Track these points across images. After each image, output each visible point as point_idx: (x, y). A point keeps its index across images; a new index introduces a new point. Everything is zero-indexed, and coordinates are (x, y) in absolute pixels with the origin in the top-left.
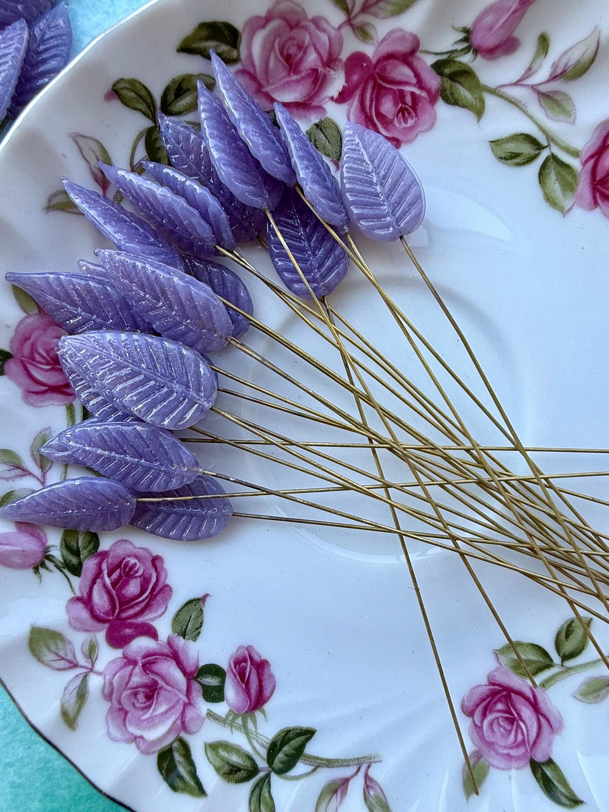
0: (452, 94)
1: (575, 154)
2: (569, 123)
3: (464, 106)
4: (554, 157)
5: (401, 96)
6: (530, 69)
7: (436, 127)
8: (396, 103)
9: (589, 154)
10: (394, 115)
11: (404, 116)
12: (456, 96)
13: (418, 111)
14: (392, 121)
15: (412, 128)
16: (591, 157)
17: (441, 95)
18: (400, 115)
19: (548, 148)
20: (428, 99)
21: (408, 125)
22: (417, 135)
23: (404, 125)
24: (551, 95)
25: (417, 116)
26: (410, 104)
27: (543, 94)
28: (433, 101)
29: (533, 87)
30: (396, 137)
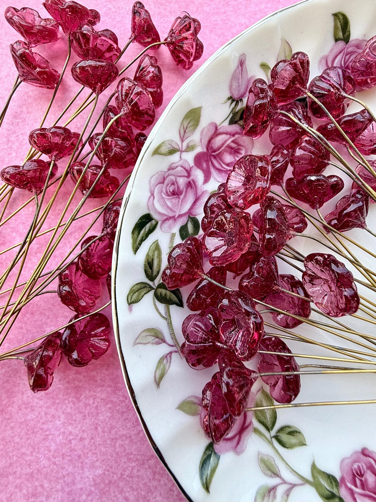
0: (331, 482)
1: (256, 431)
2: (261, 454)
3: (324, 473)
4: (268, 429)
5: (364, 486)
6: (288, 495)
7: (340, 461)
8: (366, 480)
9: (248, 429)
10: (366, 472)
11: (361, 472)
12: (329, 481)
13: (351, 473)
14: (368, 468)
15: (355, 461)
16: (247, 427)
17: (338, 482)
18: (362, 472)
19: (272, 436)
20: (346, 481)
21: (357, 464)
22: (351, 456)
23: (360, 464)
24: (272, 474)
25: (352, 470)
26: (357, 479)
27: (278, 476)
28: (343, 479)
29: (284, 482)
30: (364, 457)
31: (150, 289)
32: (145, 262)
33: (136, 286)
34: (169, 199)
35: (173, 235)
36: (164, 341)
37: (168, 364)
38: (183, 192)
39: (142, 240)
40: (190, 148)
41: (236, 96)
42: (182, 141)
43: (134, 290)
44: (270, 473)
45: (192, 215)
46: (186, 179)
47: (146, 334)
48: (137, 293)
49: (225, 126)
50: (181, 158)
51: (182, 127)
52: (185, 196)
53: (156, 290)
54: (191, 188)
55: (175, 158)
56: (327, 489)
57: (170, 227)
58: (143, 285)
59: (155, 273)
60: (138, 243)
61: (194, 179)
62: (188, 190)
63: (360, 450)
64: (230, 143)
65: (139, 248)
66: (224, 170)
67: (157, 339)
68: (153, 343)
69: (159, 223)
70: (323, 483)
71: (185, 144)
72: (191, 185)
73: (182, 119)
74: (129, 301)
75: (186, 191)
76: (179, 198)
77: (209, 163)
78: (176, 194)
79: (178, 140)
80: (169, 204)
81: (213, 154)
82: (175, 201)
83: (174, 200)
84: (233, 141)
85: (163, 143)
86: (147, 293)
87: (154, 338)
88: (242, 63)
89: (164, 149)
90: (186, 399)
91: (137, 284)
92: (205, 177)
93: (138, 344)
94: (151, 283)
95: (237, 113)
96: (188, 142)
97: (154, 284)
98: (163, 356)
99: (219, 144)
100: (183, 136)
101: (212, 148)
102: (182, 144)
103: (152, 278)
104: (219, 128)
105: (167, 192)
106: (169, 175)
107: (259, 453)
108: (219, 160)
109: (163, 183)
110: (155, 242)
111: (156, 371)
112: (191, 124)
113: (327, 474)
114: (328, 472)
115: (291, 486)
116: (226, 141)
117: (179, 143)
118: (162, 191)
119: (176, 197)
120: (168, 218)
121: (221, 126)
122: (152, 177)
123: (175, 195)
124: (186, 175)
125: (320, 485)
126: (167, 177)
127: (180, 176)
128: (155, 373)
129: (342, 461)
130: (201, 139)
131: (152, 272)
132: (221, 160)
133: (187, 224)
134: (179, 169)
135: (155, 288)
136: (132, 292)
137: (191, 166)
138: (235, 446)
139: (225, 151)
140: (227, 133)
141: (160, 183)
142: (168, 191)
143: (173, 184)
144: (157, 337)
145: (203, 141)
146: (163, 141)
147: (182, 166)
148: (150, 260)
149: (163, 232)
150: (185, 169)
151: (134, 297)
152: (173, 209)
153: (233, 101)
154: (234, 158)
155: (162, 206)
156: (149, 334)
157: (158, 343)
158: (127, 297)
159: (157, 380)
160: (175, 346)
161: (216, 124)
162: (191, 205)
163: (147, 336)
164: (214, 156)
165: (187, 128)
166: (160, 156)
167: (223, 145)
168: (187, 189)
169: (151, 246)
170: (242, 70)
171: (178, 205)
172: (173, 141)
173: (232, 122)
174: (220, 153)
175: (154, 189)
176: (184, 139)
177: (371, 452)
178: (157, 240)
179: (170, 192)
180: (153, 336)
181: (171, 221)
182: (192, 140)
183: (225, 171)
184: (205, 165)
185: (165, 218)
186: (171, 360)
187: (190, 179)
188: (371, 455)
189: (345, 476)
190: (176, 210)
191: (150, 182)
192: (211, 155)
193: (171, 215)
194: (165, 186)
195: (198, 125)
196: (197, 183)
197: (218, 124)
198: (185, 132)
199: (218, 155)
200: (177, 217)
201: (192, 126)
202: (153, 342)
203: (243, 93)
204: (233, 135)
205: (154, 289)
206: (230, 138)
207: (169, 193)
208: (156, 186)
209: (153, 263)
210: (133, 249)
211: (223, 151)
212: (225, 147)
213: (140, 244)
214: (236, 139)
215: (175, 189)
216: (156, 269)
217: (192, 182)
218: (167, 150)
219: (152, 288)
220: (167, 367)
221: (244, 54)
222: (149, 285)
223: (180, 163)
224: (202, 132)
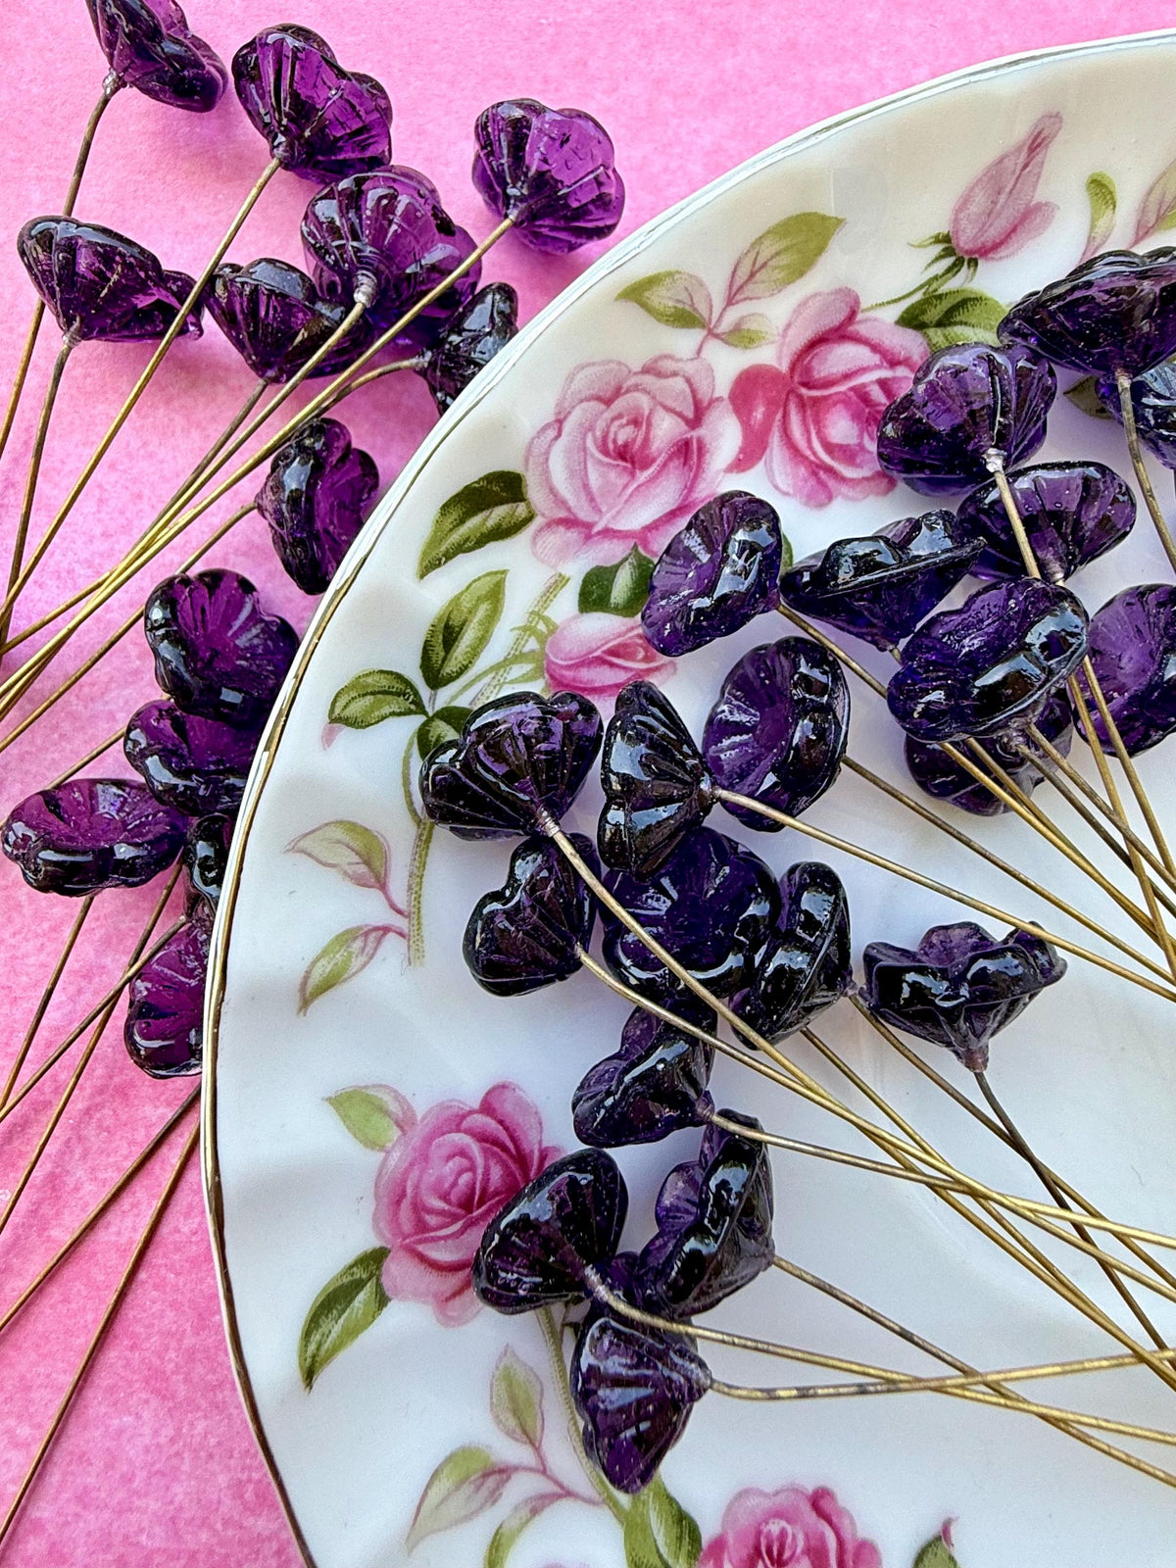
0: (680, 1538)
2: (514, 1354)
3: (671, 1500)
6: (535, 1512)
10: (798, 1561)
11: (781, 1552)
12: (675, 1531)
13: (751, 1542)
14: (808, 1551)
15: (778, 1514)
17: (700, 1548)
18: (787, 1555)
19: (568, 1320)
20: (726, 1556)
21: (783, 1523)
22: (777, 1493)
23: (789, 1529)
24: (519, 1431)
25: (759, 1533)
26: (760, 1563)
27: (532, 1444)
28: (719, 1545)
29: (543, 1470)
30: (814, 1514)
31: (413, 707)
32: (440, 619)
33: (377, 677)
34: (600, 462)
35: (561, 581)
36: (383, 886)
37: (362, 959)
38: (653, 460)
39: (462, 548)
40: (740, 337)
41: (965, 241)
42: (730, 301)
43: (368, 686)
44: (512, 1422)
45: (645, 547)
46: (683, 427)
47: (339, 833)
48: (369, 699)
49: (882, 321)
50: (699, 351)
51: (752, 256)
52: (652, 480)
53: (430, 720)
54: (685, 464)
55: (682, 342)
56: (658, 1551)
57: (563, 553)
58: (398, 686)
59: (451, 667)
60: (443, 549)
61: (707, 440)
62: (671, 465)
63: (810, 1488)
64: (872, 382)
65: (439, 565)
66: (812, 458)
67: (363, 869)
68: (345, 873)
69: (538, 521)
70: (655, 1531)
71: (733, 315)
72: (689, 453)
73: (764, 229)
74: (337, 711)
75: (665, 465)
76: (633, 475)
77: (775, 413)
78: (631, 457)
79: (717, 290)
80: (594, 478)
81: (804, 391)
82: (616, 477)
83: (612, 475)
84: (883, 384)
85: (670, 274)
86: (400, 714)
87: (356, 859)
88: (1036, 144)
89: (662, 298)
90: (366, 1087)
91: (382, 672)
92: (742, 450)
93: (303, 851)
94: (424, 691)
95: (940, 297)
96: (745, 314)
97: (433, 699)
98: (359, 928)
99: (834, 370)
100: (741, 288)
101: (808, 370)
102: (724, 309)
103: (435, 678)
104: (859, 317)
105: (605, 438)
106: (636, 388)
107: (507, 1350)
108: (810, 420)
109: (608, 402)
110: (496, 573)
111: (318, 959)
112: (784, 260)
113: (679, 1509)
114: (684, 1506)
115: (557, 1489)
116: (863, 370)
117: (718, 304)
118: (591, 428)
119: (625, 468)
120: (570, 522)
121: (867, 315)
122: (582, 367)
123: (624, 459)
124: (690, 414)
125: (645, 1528)
126: (628, 391)
127: (669, 410)
128: (314, 963)
129: (743, 1494)
130: (789, 326)
131: (444, 660)
132: (818, 422)
133: (617, 567)
134: (678, 384)
135: (431, 714)
136: (359, 688)
137: (717, 395)
138: (448, 1295)
139: (844, 401)
140: (875, 348)
141: (598, 399)
142: (611, 436)
143: (635, 422)
144: (367, 863)
145: (791, 332)
146: (673, 269)
147: (688, 381)
148: (455, 622)
149: (535, 554)
150: (694, 392)
151: (357, 708)
152: (598, 500)
153: (949, 252)
154: (861, 436)
155: (572, 473)
156: (347, 839)
157: (360, 882)
158: (337, 696)
159: (309, 989)
160: (408, 916)
161: (857, 301)
162: (656, 517)
163: (338, 842)
164: (800, 397)
165: (764, 265)
166: (642, 311)
167: (847, 376)
168: (670, 458)
169: (479, 578)
170: (1026, 166)
171: (620, 495)
172: (702, 285)
173: (912, 320)
174: (825, 398)
175: (574, 407)
176: (739, 297)
177: (841, 1512)
178: (504, 572)
179: (615, 441)
180: (357, 854)
181: (573, 535)
182: (760, 315)
183: (812, 462)
184: (759, 414)
185: (562, 514)
186: (376, 949)
187: (695, 434)
188: (835, 1519)
189: (731, 1540)
190: (604, 509)
191: (571, 378)
192: (792, 391)
193: (584, 513)
194: (608, 415)
195: (802, 274)
196: (708, 456)
197: (864, 305)
198: (752, 275)
199: (815, 401)
200: (599, 533)
201: (782, 268)
202: (350, 870)
203: (989, 244)
204: (893, 363)
205: (425, 713)
206: (878, 367)
207: (611, 446)
208: (582, 401)
209: (459, 633)
210: (423, 560)
211: (835, 398)
212: (852, 389)
213: (449, 556)
214: (894, 379)
215: (634, 440)
216: (460, 658)
217: (695, 446)
218: (671, 304)
219: (420, 708)
220: (356, 964)
221: (1057, 115)
222: (416, 693)
223: (689, 368)
224: (803, 304)
